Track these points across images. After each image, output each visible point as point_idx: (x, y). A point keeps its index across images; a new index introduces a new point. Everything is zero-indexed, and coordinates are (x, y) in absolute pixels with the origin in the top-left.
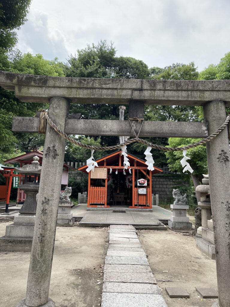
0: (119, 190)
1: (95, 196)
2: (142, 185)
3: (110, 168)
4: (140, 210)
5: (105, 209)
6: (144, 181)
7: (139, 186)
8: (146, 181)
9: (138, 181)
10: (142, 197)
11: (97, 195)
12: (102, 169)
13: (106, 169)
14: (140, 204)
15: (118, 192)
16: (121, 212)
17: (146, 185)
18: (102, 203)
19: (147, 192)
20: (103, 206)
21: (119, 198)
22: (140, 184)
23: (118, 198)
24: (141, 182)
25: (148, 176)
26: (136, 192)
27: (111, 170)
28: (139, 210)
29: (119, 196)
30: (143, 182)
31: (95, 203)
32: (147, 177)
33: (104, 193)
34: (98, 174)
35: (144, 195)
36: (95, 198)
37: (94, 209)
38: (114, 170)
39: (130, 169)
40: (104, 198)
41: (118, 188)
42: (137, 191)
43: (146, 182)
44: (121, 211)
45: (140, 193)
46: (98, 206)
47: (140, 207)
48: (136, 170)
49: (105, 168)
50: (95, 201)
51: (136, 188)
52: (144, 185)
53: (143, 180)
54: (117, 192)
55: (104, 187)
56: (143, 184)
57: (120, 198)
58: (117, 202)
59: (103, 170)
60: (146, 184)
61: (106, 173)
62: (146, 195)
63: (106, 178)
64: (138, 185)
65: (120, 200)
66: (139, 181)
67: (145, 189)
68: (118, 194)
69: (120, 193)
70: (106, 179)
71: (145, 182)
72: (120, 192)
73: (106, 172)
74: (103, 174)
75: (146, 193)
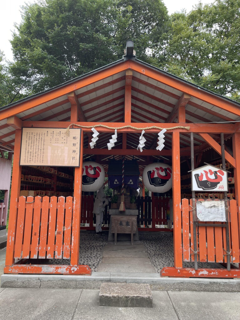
0: (124, 203)
1: (36, 230)
2: (207, 187)
3: (92, 129)
4: (206, 285)
5: (72, 280)
6: (216, 172)
7: (197, 192)
8: (225, 173)
9: (194, 172)
10: (210, 231)
11: (44, 228)
12: (63, 131)
13: (77, 133)
14: (203, 258)
15: (122, 207)
16: (133, 306)
17: (226, 189)
18: (60, 257)
19: (228, 213)
20: (63, 269)
21: (124, 224)
22: (201, 184)
23: (121, 224)
24: (204, 179)
25: (228, 157)
26: (186, 216)
27: (96, 135)
28: (200, 285)
29: (124, 219)
30: (212, 177)
31: (35, 257)
32: (226, 162)
33: (68, 218)
34: (49, 152)
35: (218, 227)
36: (35, 238)
37: (29, 280)
38: (105, 137)
39: (164, 130)
40: (67, 238)
41: (123, 197)
42: (192, 213)
43: (225, 177)
44: (133, 299)
45: (202, 218)
46: (45, 268)
47: (205, 272)
48: (184, 136)
49: (73, 127)
50: (36, 248)
51: (185, 200)
52: (216, 189)
53: (214, 169)
54: (118, 208)
55: (69, 198)
56: (214, 184)
57: (127, 224)
58: (118, 234)
59: (68, 134)
60: (223, 186)
61: (78, 148)
62: (224, 226)
63: (77, 164)
64: (195, 187)
65: (127, 230)
66: (197, 176)
67: (221, 205)
68: (122, 213)
69: (127, 211)
70: (78, 167)
71: (221, 179)
72: (127, 208)
73: (78, 141)
74: (66, 148)
75: (224, 220)
